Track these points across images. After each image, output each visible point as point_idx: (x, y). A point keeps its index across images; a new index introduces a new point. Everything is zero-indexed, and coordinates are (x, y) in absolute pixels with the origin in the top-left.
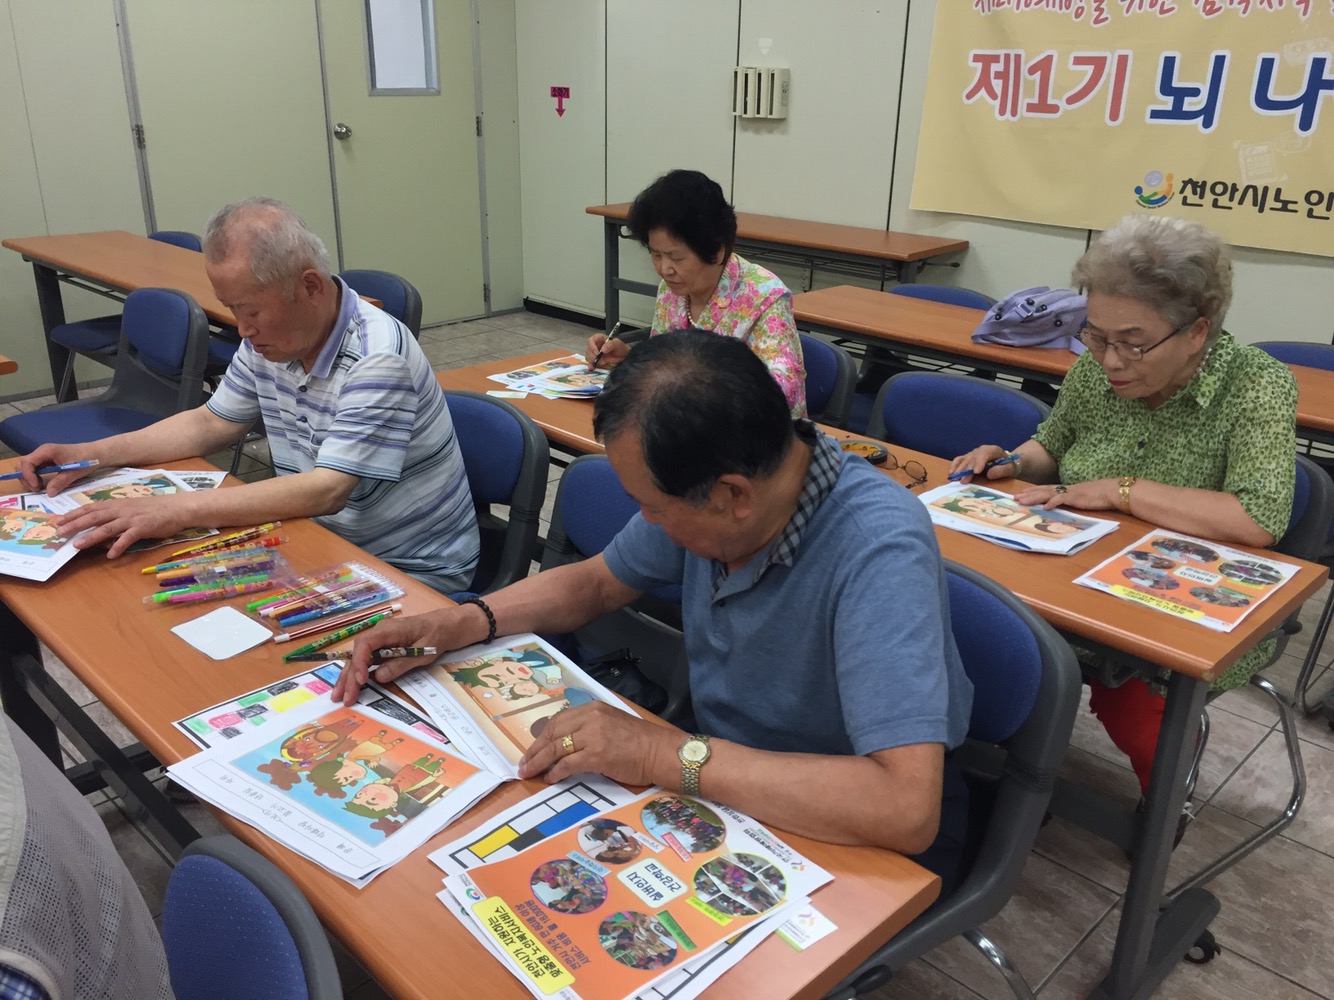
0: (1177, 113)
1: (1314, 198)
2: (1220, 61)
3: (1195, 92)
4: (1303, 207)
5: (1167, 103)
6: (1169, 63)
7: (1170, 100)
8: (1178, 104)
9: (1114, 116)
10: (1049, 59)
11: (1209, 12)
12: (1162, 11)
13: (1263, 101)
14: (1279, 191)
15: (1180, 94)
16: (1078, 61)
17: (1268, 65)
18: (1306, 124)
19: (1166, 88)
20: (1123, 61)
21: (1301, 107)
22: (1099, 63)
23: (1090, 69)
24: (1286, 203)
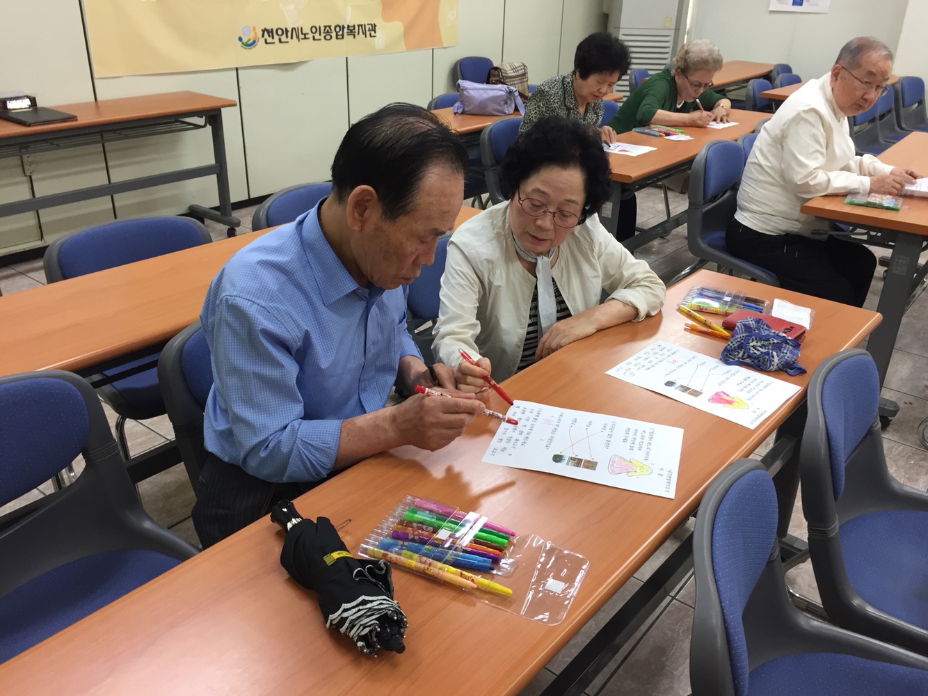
1: (314, 30)
4: (310, 36)
14: (301, 29)
24: (305, 35)
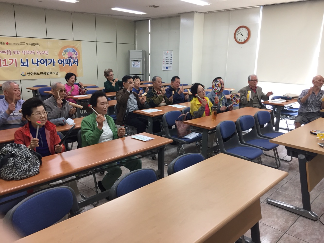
0: (24, 65)
2: (27, 60)
3: (25, 63)
4: (40, 74)
5: (22, 64)
6: (22, 60)
7: (23, 64)
8: (24, 64)
9: (16, 66)
10: (5, 60)
11: (25, 54)
12: (19, 54)
13: (33, 63)
14: (37, 73)
15: (24, 63)
16: (9, 60)
17: (32, 60)
18: (38, 66)
19: (22, 63)
20: (16, 60)
21: (37, 64)
22: (13, 60)
23: (12, 61)
